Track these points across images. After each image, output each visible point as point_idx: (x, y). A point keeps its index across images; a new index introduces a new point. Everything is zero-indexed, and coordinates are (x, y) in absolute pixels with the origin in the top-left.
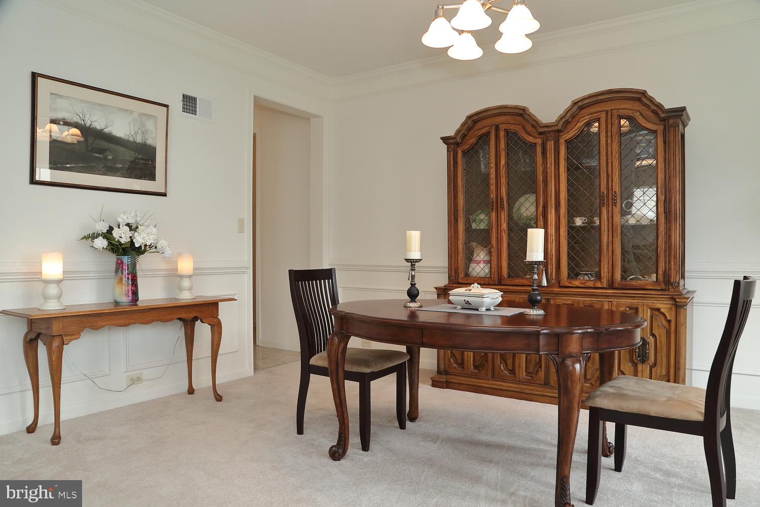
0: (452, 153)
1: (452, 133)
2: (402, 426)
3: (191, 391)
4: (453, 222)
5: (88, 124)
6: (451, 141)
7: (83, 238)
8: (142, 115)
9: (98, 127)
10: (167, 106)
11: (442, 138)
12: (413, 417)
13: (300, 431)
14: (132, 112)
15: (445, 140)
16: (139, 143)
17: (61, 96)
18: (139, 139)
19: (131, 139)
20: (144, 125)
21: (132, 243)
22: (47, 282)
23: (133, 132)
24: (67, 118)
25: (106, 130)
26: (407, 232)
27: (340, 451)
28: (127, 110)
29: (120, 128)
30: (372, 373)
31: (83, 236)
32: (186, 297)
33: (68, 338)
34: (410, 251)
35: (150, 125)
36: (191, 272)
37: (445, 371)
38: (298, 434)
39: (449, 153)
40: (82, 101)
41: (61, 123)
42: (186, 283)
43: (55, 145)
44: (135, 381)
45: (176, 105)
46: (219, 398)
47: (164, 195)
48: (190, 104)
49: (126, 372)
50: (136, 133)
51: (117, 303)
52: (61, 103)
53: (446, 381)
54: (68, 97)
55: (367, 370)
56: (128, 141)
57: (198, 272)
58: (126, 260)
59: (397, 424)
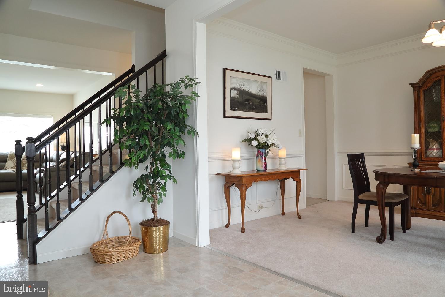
0: (416, 92)
1: (416, 81)
2: (404, 232)
3: (283, 214)
4: (418, 128)
5: (243, 89)
6: (416, 85)
7: (243, 141)
8: (262, 82)
9: (246, 90)
10: (271, 77)
11: (410, 84)
12: (409, 228)
13: (353, 231)
14: (258, 81)
15: (412, 85)
16: (261, 96)
17: (233, 77)
18: (261, 94)
19: (258, 94)
20: (263, 87)
21: (266, 142)
22: (234, 161)
23: (259, 91)
24: (236, 87)
25: (249, 91)
26: (412, 134)
27: (383, 239)
28: (256, 81)
29: (254, 90)
30: (395, 203)
31: (243, 140)
32: (283, 168)
33: (248, 185)
34: (415, 144)
35: (265, 87)
36: (285, 156)
37: (414, 207)
38: (352, 232)
39: (414, 92)
40: (241, 79)
41: (234, 89)
42: (283, 162)
43: (232, 100)
44: (261, 208)
45: (274, 76)
46: (300, 217)
47: (270, 119)
48: (279, 75)
49: (258, 203)
50: (260, 91)
51: (258, 171)
52: (234, 80)
53: (416, 213)
54: (236, 78)
55: (394, 201)
56: (257, 95)
57: (288, 156)
58: (262, 151)
59: (402, 230)
